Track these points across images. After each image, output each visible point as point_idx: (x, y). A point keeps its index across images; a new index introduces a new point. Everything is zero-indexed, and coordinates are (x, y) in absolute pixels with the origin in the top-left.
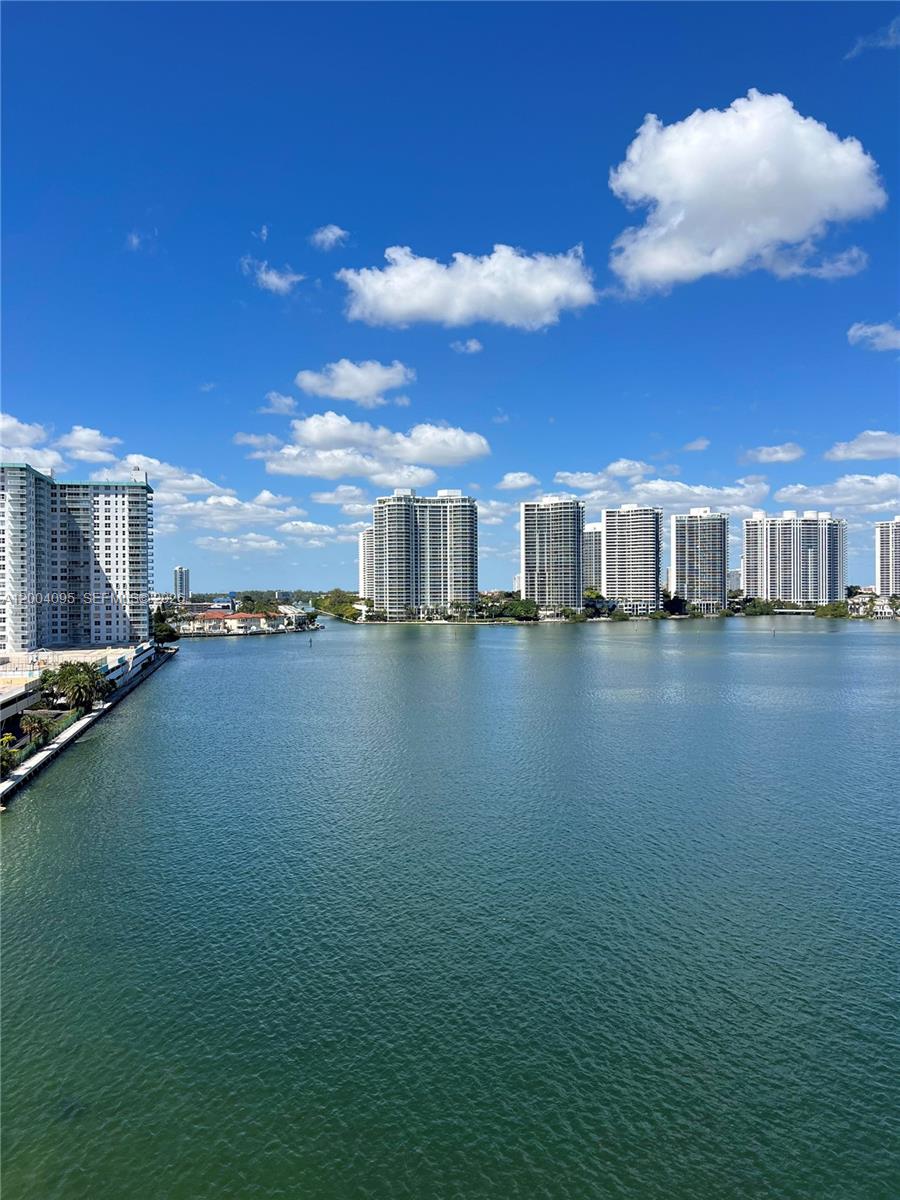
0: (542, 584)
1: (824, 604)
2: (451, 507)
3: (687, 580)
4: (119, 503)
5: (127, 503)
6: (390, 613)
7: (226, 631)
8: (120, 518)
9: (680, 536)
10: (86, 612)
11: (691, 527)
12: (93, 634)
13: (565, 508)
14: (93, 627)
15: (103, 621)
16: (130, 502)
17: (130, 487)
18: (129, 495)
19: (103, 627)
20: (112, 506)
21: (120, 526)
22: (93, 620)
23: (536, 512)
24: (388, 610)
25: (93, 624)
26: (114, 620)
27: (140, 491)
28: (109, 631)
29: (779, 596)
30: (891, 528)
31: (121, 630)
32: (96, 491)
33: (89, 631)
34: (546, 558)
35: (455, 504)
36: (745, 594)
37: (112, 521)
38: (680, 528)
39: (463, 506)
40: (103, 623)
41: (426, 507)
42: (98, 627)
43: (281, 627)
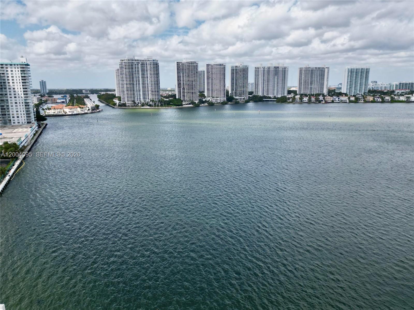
0: (184, 92)
1: (280, 97)
2: (149, 63)
3: (234, 89)
4: (17, 71)
5: (20, 71)
6: (128, 104)
7: (64, 113)
8: (18, 77)
9: (232, 73)
10: (8, 113)
11: (236, 69)
12: (12, 121)
13: (191, 64)
14: (12, 119)
15: (16, 116)
16: (21, 71)
17: (20, 65)
18: (20, 68)
19: (16, 118)
20: (14, 72)
21: (18, 80)
22: (11, 116)
23: (181, 65)
24: (127, 103)
25: (11, 117)
26: (20, 116)
27: (24, 66)
28: (18, 120)
29: (265, 94)
30: (303, 70)
31: (23, 120)
32: (7, 66)
33: (10, 120)
34: (185, 82)
35: (150, 62)
36: (254, 94)
37: (15, 78)
38: (233, 70)
39: (153, 63)
40: (16, 117)
41: (139, 63)
42: (14, 119)
43: (86, 111)
